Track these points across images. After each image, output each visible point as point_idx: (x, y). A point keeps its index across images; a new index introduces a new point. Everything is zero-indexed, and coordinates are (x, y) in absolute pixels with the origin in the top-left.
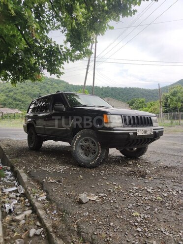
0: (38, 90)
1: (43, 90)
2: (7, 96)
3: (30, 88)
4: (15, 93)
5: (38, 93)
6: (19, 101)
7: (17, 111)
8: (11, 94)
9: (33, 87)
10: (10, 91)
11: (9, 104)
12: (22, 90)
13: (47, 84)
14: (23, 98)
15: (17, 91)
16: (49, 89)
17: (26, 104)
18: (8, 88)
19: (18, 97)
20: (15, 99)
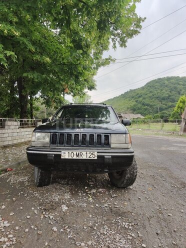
0: (167, 92)
1: (173, 92)
2: (137, 101)
3: (159, 91)
4: (144, 98)
5: (167, 95)
6: (148, 105)
7: (139, 116)
8: (141, 99)
9: (162, 90)
10: (139, 97)
11: (138, 109)
12: (151, 94)
13: (179, 84)
14: (151, 102)
15: (146, 96)
16: (181, 90)
17: (154, 108)
18: (138, 94)
19: (147, 101)
20: (143, 104)
